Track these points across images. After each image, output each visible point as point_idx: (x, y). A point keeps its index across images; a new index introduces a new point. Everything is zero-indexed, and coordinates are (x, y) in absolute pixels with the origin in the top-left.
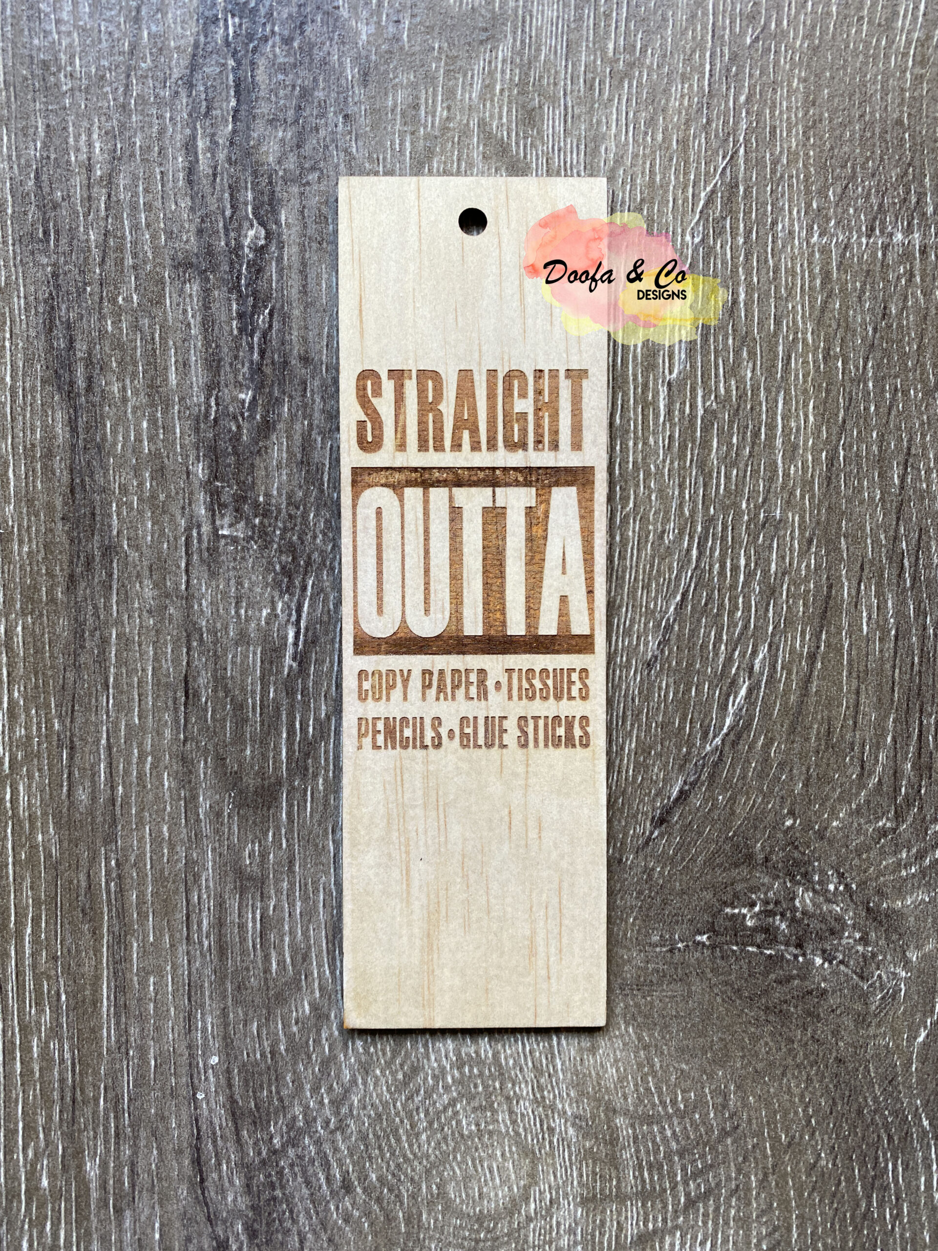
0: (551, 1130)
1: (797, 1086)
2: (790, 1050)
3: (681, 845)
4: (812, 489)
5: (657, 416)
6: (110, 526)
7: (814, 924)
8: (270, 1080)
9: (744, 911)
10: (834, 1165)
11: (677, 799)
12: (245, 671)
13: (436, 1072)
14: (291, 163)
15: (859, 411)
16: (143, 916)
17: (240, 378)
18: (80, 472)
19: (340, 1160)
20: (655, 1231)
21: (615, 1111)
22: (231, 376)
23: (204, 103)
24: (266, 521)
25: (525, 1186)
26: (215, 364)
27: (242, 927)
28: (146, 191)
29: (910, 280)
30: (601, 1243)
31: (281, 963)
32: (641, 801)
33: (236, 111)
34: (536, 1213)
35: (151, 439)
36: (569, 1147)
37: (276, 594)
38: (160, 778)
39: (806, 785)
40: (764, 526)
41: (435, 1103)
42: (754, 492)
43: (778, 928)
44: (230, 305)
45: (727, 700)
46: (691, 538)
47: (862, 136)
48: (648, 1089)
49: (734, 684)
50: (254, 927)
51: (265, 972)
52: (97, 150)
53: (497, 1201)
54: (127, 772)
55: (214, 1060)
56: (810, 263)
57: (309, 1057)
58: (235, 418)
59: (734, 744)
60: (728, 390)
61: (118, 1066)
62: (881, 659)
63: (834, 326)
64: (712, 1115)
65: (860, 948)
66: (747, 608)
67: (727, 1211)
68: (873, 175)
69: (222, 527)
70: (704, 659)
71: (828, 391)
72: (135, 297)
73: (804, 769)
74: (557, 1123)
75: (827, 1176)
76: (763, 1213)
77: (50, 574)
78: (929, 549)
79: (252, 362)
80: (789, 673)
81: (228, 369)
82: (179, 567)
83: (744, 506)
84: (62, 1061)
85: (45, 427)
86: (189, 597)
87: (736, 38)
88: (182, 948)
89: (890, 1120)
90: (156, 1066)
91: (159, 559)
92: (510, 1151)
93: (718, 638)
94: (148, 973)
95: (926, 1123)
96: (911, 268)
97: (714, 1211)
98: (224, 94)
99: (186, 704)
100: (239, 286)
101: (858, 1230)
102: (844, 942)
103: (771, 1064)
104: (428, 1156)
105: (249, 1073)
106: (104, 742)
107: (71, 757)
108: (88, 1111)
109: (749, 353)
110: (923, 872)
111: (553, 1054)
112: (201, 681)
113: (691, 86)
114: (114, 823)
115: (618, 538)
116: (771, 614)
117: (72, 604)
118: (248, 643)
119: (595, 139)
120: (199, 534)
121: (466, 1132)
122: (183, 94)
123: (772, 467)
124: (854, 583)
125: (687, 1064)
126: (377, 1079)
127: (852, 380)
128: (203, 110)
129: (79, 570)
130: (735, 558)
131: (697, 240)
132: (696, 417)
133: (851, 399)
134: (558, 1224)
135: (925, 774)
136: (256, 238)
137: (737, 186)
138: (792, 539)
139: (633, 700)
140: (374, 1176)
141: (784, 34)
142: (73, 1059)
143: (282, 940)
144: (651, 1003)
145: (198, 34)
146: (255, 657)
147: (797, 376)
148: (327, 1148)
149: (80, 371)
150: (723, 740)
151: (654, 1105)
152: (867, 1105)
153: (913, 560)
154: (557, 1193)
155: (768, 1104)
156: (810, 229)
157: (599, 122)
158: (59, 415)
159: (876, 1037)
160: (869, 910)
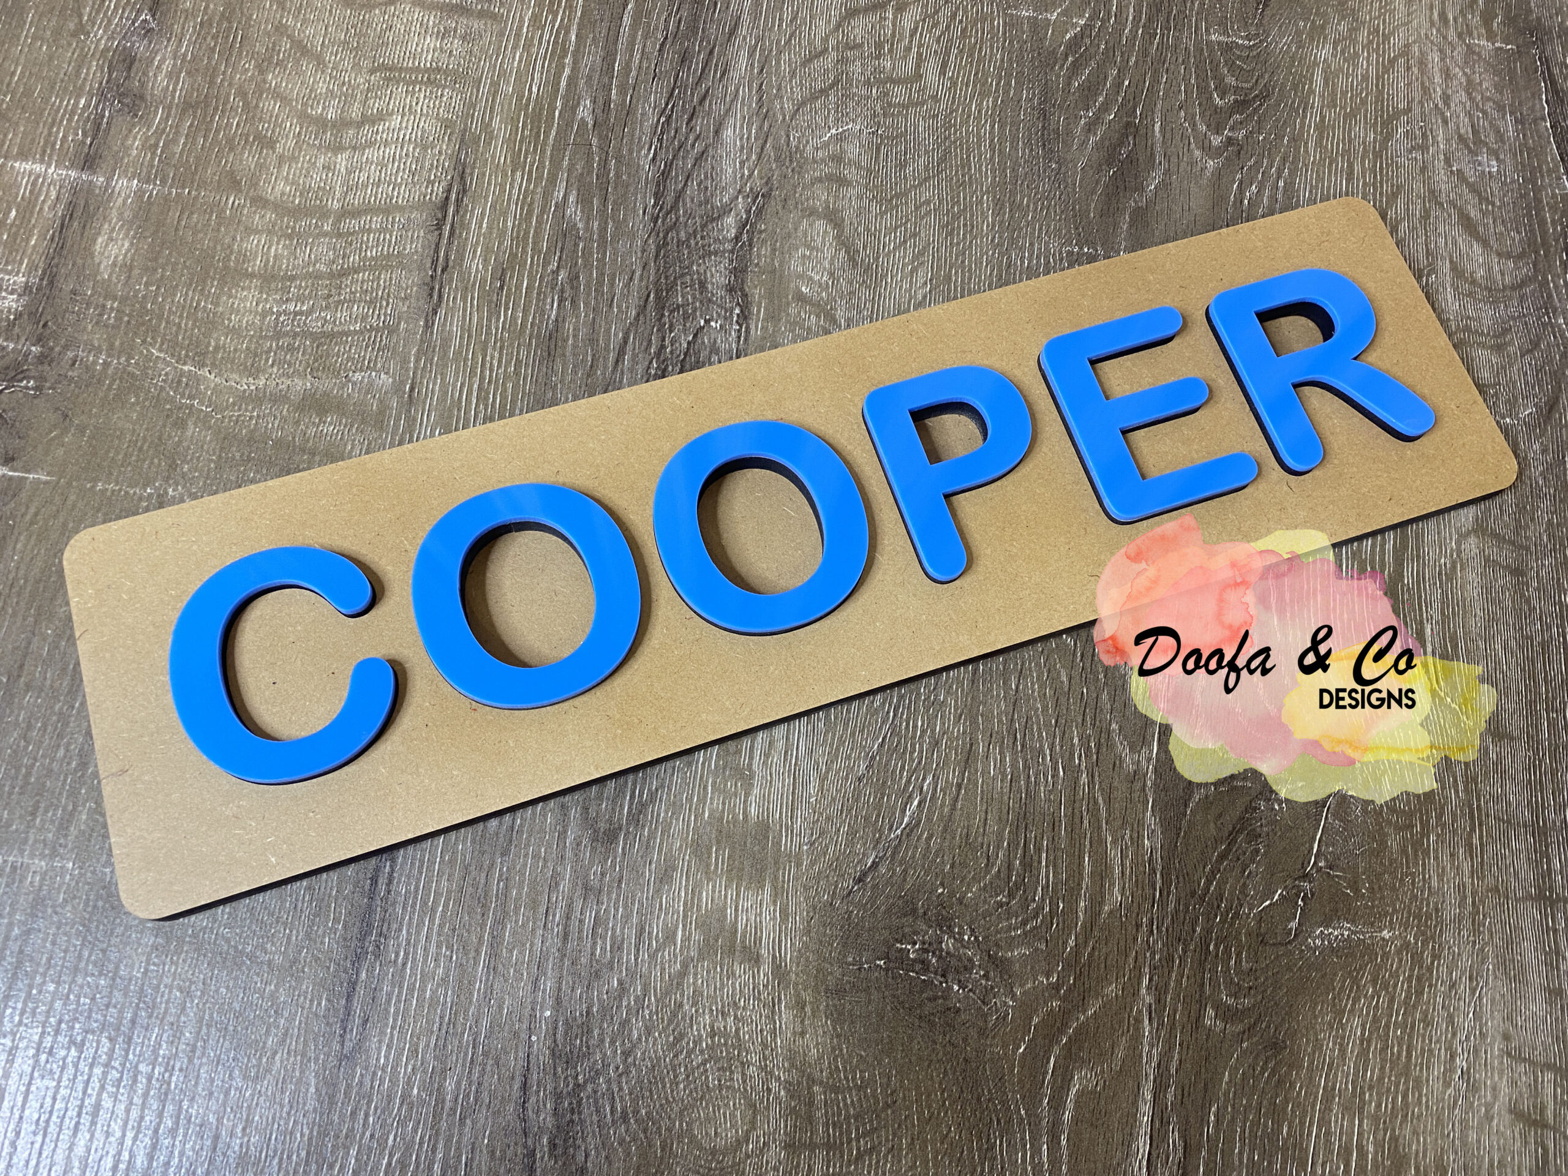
0: (769, 1090)
1: (938, 1076)
2: (934, 1050)
3: (871, 897)
7: (954, 962)
8: (583, 1032)
9: (909, 947)
11: (872, 866)
16: (517, 909)
21: (813, 1080)
27: (581, 921)
31: (603, 949)
32: (848, 865)
39: (952, 867)
41: (692, 1061)
43: (930, 962)
45: (906, 806)
46: (890, 705)
48: (837, 1067)
49: (911, 797)
50: (589, 922)
51: (592, 954)
53: (726, 1140)
55: (548, 1013)
57: (612, 1018)
59: (908, 835)
62: (1002, 792)
65: (983, 982)
66: (921, 752)
67: (885, 1164)
70: (894, 780)
73: (951, 856)
74: (774, 1085)
78: (1032, 729)
80: (945, 793)
84: (445, 1003)
88: (540, 932)
93: (903, 767)
94: (514, 948)
95: (1023, 1112)
102: (973, 976)
103: (921, 1058)
104: (683, 1101)
105: (569, 1026)
108: (455, 1041)
110: (1025, 933)
111: (775, 1035)
116: (935, 758)
124: (986, 744)
126: (656, 1039)
135: (1028, 869)
138: (950, 713)
139: (848, 800)
140: (644, 1112)
142: (452, 1002)
143: (607, 934)
144: (844, 1004)
150: (902, 831)
151: (840, 1079)
153: (1022, 734)
155: (918, 1088)
159: (991, 1046)
160: (989, 955)
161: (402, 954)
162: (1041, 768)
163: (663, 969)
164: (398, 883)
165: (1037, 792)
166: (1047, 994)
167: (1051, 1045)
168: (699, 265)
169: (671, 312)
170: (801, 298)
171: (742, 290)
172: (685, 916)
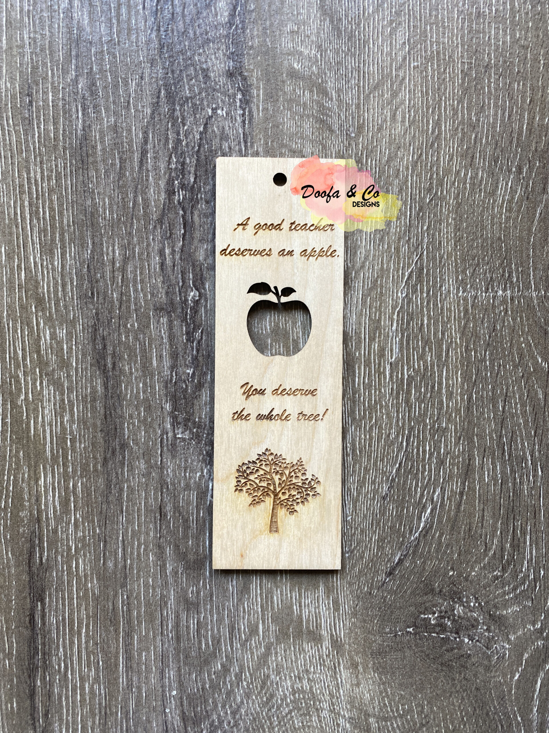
0: (338, 725)
1: (457, 702)
2: (453, 685)
3: (399, 585)
4: (460, 413)
5: (385, 378)
6: (124, 434)
7: (464, 623)
8: (201, 702)
9: (430, 616)
11: (398, 563)
12: (188, 503)
15: (482, 376)
16: (140, 623)
17: (187, 362)
18: (109, 408)
21: (369, 715)
22: (183, 362)
23: (169, 232)
24: (199, 430)
26: (175, 356)
27: (188, 627)
28: (141, 273)
31: (207, 644)
32: (381, 564)
33: (184, 235)
35: (144, 392)
37: (204, 465)
38: (148, 555)
39: (459, 555)
40: (437, 431)
41: (282, 712)
42: (433, 414)
43: (447, 624)
44: (182, 328)
45: (421, 515)
46: (403, 437)
47: (482, 245)
48: (385, 704)
49: (424, 507)
50: (194, 627)
51: (199, 649)
52: (117, 254)
54: (132, 553)
55: (174, 693)
56: (458, 305)
57: (221, 690)
58: (185, 381)
59: (425, 536)
60: (419, 366)
62: (495, 494)
63: (470, 335)
65: (486, 634)
66: (430, 470)
68: (488, 264)
69: (178, 434)
70: (410, 496)
71: (467, 366)
72: (136, 324)
73: (458, 547)
74: (341, 721)
77: (95, 458)
78: (517, 441)
79: (193, 355)
80: (451, 501)
81: (181, 358)
82: (157, 453)
83: (428, 421)
84: (100, 694)
85: (92, 387)
86: (162, 468)
87: (422, 200)
88: (159, 638)
91: (148, 449)
93: (417, 485)
94: (142, 651)
95: (519, 719)
96: (506, 307)
98: (178, 227)
99: (160, 520)
100: (186, 319)
102: (479, 631)
103: (444, 691)
105: (191, 699)
106: (121, 538)
107: (105, 546)
108: (113, 719)
109: (429, 348)
110: (516, 597)
111: (339, 687)
112: (168, 509)
113: (401, 222)
114: (126, 577)
115: (368, 437)
116: (441, 473)
117: (105, 472)
118: (190, 490)
119: (355, 248)
120: (167, 437)
122: (158, 226)
123: (441, 402)
124: (481, 458)
126: (254, 701)
127: (479, 361)
128: (168, 235)
129: (109, 456)
130: (424, 446)
131: (404, 295)
132: (404, 379)
133: (478, 370)
135: (516, 549)
136: (194, 296)
137: (423, 269)
138: (451, 437)
139: (376, 515)
141: (445, 198)
142: (105, 693)
143: (208, 633)
144: (386, 661)
145: (165, 199)
146: (193, 496)
147: (452, 359)
149: (109, 360)
150: (419, 534)
151: (388, 712)
153: (509, 446)
155: (443, 711)
156: (458, 289)
157: (357, 240)
158: (99, 381)
159: (494, 677)
160: (490, 615)
161: (63, 665)
162: (524, 470)
163: (252, 653)
164: (50, 615)
165: (522, 490)
166: (533, 637)
167: (538, 672)
168: (199, 54)
169: (182, 105)
170: (293, 74)
171: (241, 74)
172: (263, 615)
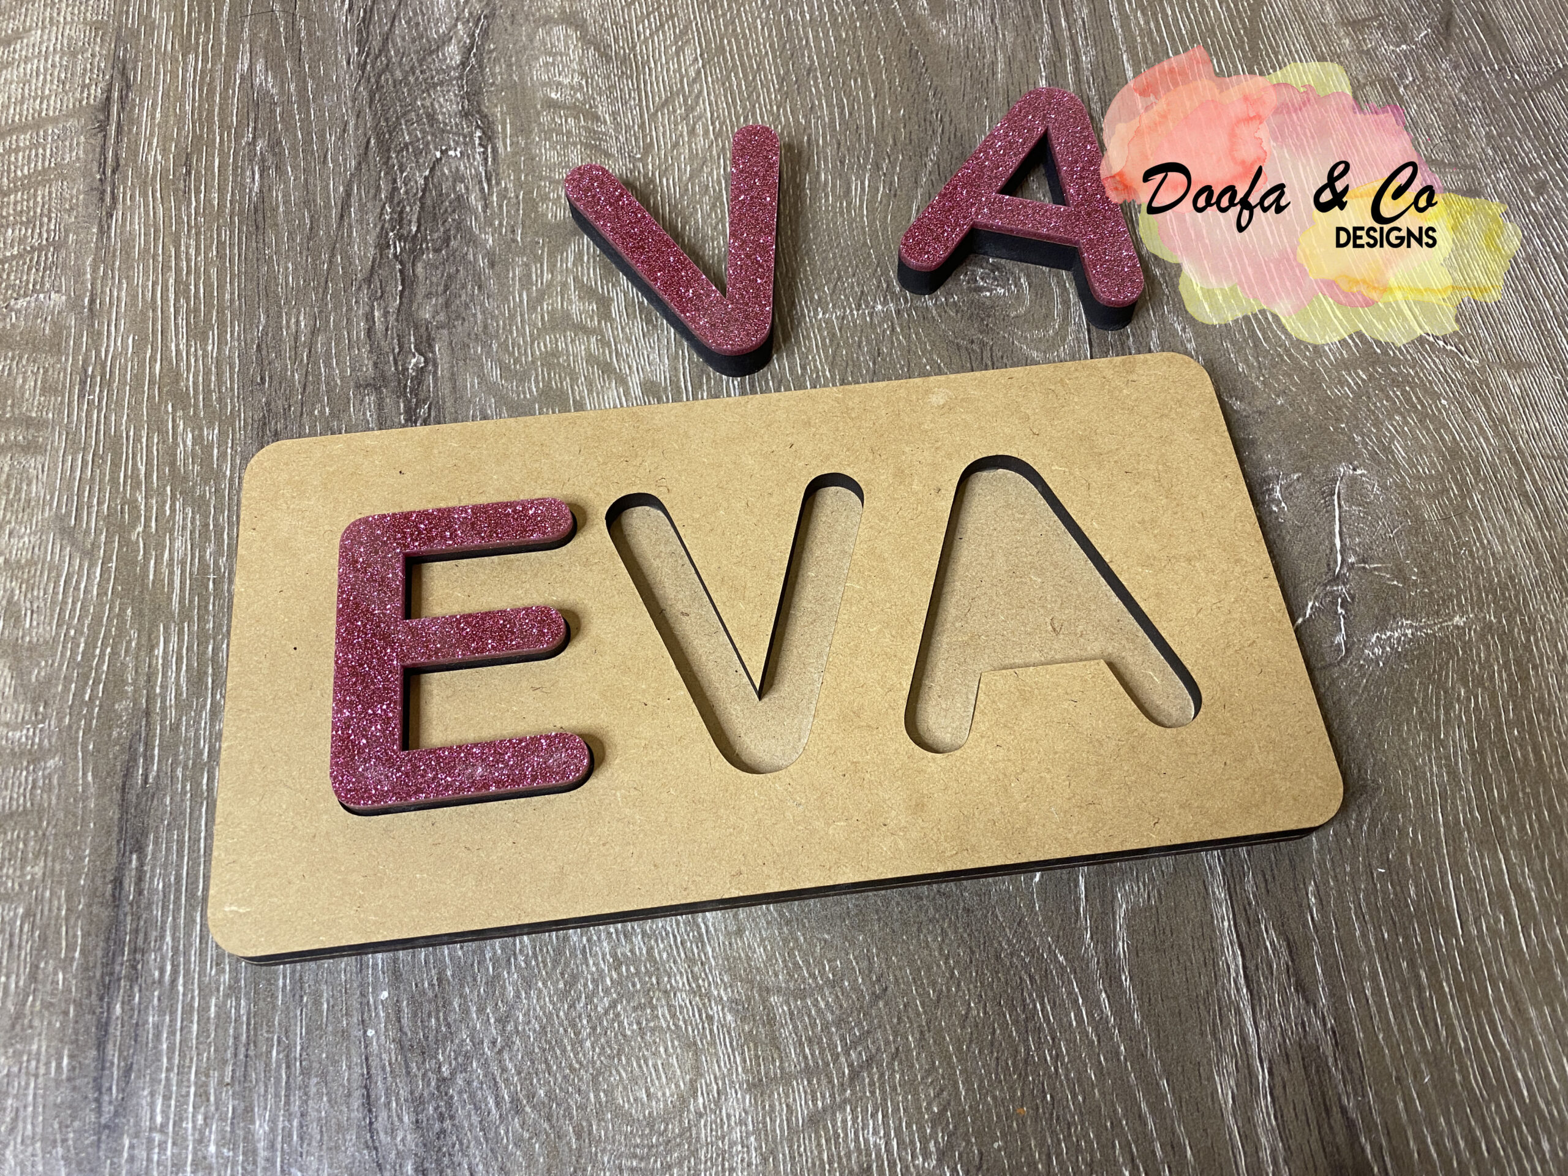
10: (985, 1013)
13: (596, 977)
14: (442, 317)
19: (507, 1080)
20: (824, 1109)
25: (691, 1080)
29: (893, 330)
30: (774, 1130)
34: (705, 1108)
36: (729, 1033)
61: (292, 1014)
64: (860, 980)
75: (980, 1025)
76: (928, 1073)
89: (1027, 960)
90: (328, 1009)
92: (673, 1046)
97: (879, 1079)
101: (1023, 1077)
121: (629, 1033)
125: (829, 934)
134: (729, 1116)
148: (495, 1069)
152: (1002, 948)
154: (724, 1083)
